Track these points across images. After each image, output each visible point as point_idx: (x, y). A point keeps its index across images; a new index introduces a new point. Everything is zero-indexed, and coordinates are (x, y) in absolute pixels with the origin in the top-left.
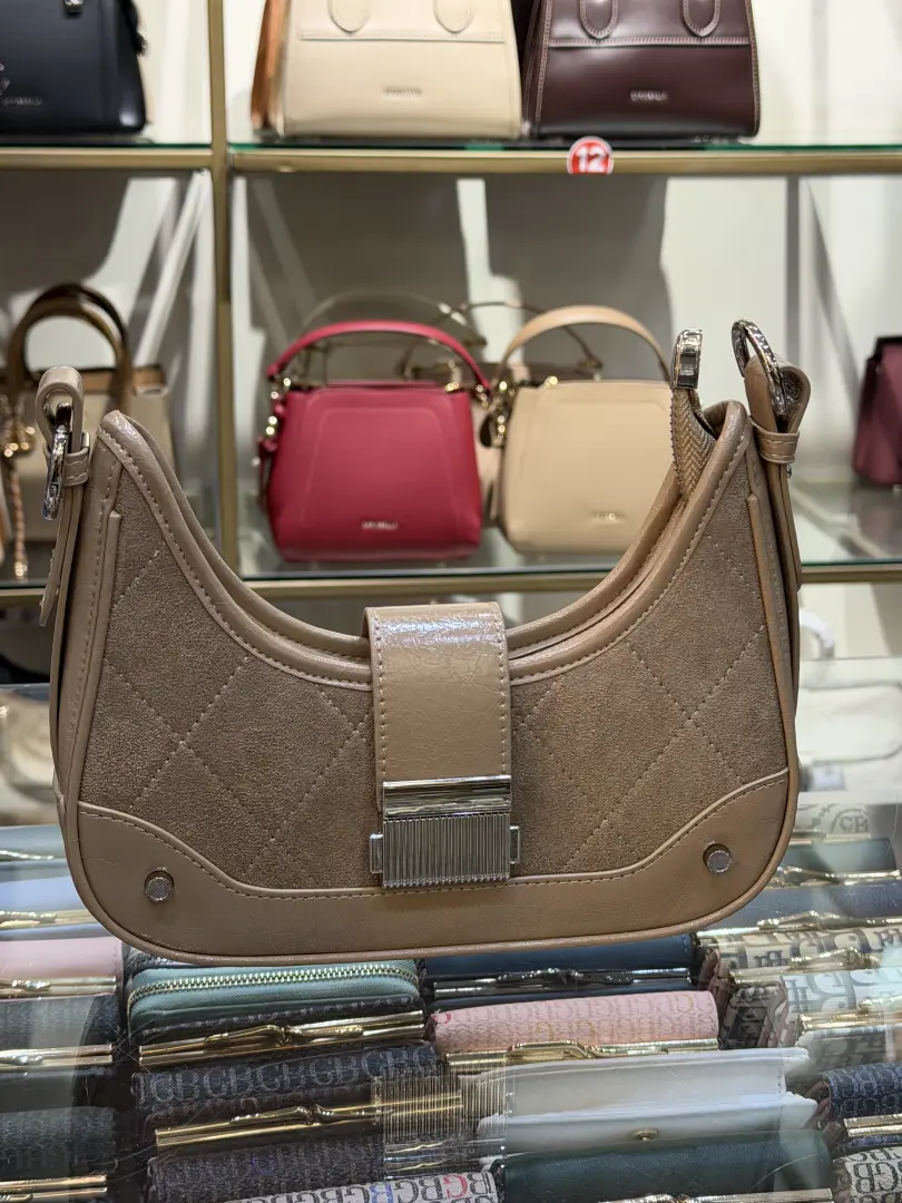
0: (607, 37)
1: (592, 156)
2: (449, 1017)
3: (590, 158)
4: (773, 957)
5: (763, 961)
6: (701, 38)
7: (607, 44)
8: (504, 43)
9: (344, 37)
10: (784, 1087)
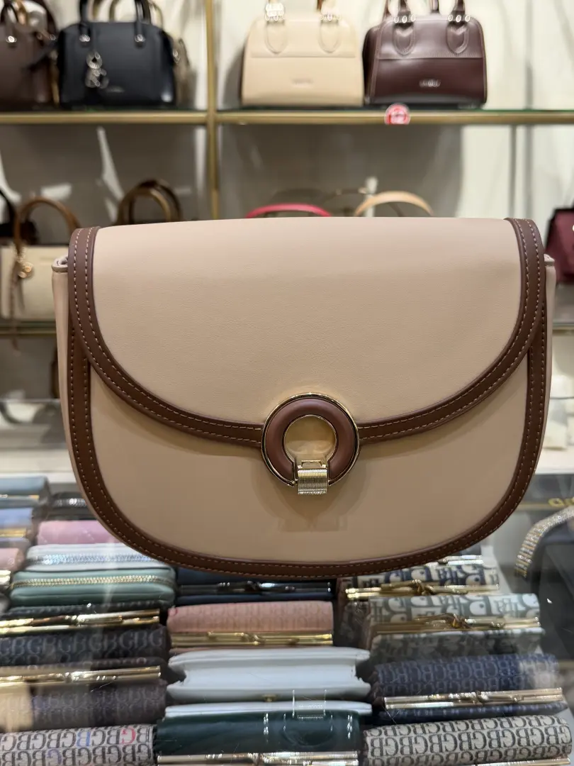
0: (408, 54)
1: (398, 114)
2: (176, 612)
3: (397, 116)
4: (373, 582)
5: (368, 584)
6: (456, 54)
7: (408, 57)
8: (353, 57)
9: (273, 55)
10: (354, 672)
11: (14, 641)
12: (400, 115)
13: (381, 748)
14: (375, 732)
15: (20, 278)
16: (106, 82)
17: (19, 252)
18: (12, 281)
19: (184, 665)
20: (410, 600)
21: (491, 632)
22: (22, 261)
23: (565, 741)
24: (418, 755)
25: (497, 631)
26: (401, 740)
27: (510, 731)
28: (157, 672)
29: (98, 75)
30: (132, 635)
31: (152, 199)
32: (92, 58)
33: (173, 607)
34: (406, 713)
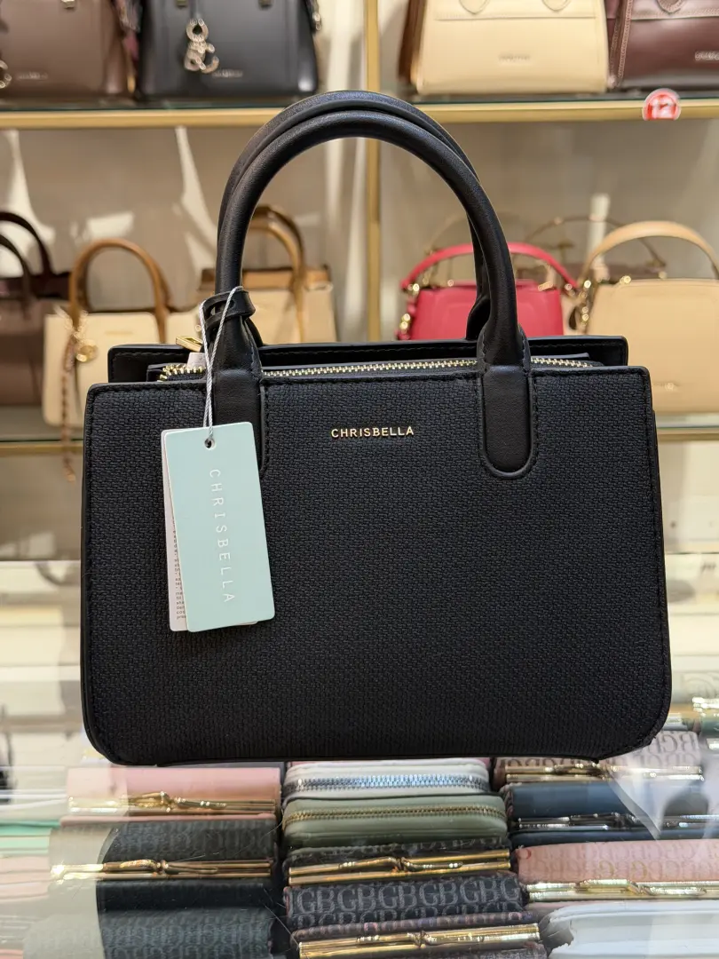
0: (677, 11)
1: (664, 104)
2: (530, 854)
3: (662, 107)
7: (676, 16)
8: (594, 18)
9: (470, 17)
11: (319, 892)
12: (666, 105)
15: (76, 362)
16: (215, 62)
17: (76, 323)
18: (65, 368)
19: (569, 922)
22: (78, 336)
28: (534, 932)
29: (202, 51)
30: (475, 884)
31: (271, 237)
32: (193, 25)
33: (520, 847)
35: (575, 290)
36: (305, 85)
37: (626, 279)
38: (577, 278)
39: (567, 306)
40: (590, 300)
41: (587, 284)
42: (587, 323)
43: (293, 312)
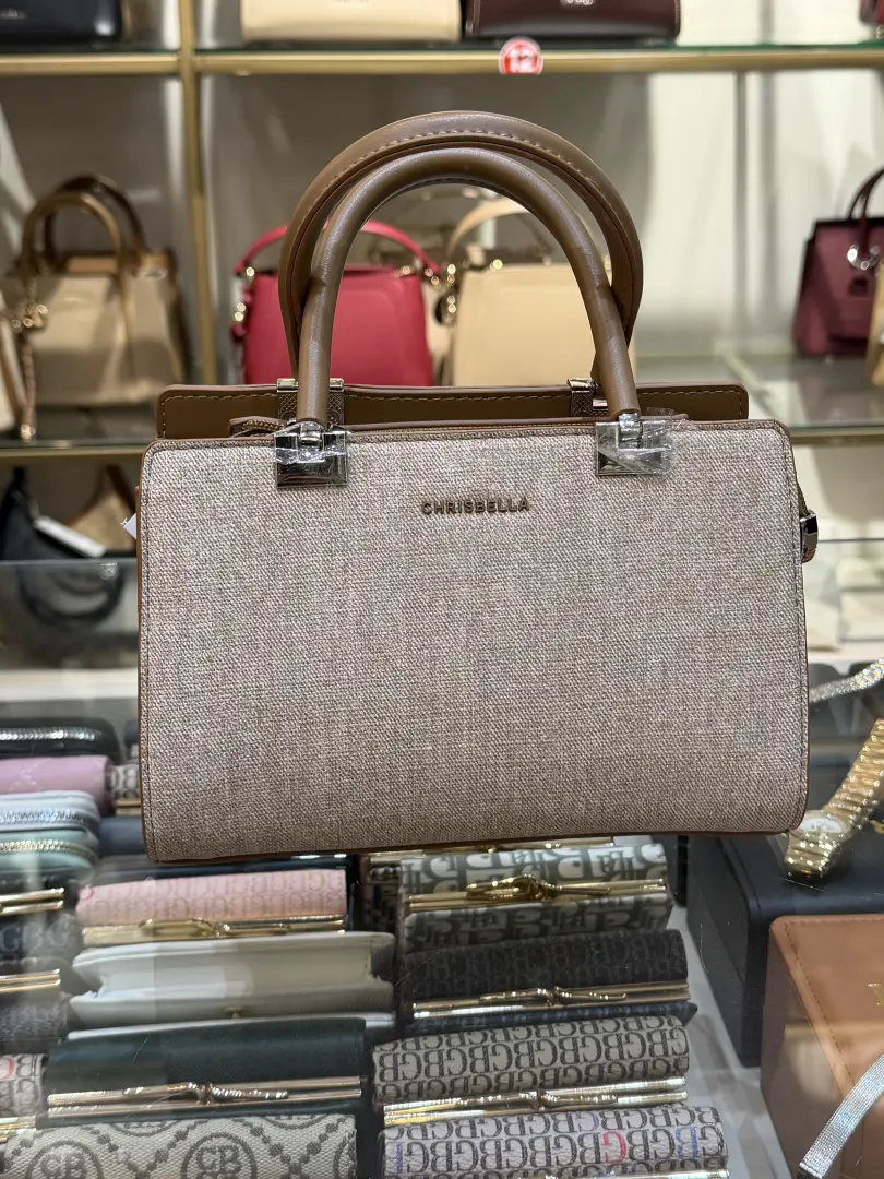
1: (522, 56)
2: (92, 894)
3: (520, 59)
10: (369, 968)
12: (526, 57)
13: (395, 1069)
14: (388, 1047)
19: (97, 965)
20: (465, 860)
21: (588, 902)
23: (677, 1051)
24: (453, 1077)
25: (597, 901)
26: (426, 1055)
27: (594, 1038)
28: (55, 979)
30: (18, 930)
31: (84, 211)
33: (87, 887)
34: (445, 1023)
35: (437, 275)
36: (104, 28)
37: (498, 264)
38: (439, 264)
39: (431, 295)
40: (456, 289)
41: (452, 270)
42: (455, 317)
43: (115, 304)
